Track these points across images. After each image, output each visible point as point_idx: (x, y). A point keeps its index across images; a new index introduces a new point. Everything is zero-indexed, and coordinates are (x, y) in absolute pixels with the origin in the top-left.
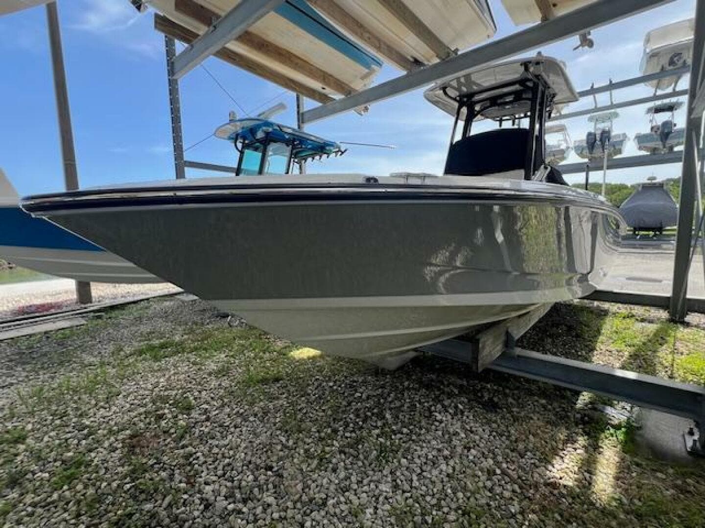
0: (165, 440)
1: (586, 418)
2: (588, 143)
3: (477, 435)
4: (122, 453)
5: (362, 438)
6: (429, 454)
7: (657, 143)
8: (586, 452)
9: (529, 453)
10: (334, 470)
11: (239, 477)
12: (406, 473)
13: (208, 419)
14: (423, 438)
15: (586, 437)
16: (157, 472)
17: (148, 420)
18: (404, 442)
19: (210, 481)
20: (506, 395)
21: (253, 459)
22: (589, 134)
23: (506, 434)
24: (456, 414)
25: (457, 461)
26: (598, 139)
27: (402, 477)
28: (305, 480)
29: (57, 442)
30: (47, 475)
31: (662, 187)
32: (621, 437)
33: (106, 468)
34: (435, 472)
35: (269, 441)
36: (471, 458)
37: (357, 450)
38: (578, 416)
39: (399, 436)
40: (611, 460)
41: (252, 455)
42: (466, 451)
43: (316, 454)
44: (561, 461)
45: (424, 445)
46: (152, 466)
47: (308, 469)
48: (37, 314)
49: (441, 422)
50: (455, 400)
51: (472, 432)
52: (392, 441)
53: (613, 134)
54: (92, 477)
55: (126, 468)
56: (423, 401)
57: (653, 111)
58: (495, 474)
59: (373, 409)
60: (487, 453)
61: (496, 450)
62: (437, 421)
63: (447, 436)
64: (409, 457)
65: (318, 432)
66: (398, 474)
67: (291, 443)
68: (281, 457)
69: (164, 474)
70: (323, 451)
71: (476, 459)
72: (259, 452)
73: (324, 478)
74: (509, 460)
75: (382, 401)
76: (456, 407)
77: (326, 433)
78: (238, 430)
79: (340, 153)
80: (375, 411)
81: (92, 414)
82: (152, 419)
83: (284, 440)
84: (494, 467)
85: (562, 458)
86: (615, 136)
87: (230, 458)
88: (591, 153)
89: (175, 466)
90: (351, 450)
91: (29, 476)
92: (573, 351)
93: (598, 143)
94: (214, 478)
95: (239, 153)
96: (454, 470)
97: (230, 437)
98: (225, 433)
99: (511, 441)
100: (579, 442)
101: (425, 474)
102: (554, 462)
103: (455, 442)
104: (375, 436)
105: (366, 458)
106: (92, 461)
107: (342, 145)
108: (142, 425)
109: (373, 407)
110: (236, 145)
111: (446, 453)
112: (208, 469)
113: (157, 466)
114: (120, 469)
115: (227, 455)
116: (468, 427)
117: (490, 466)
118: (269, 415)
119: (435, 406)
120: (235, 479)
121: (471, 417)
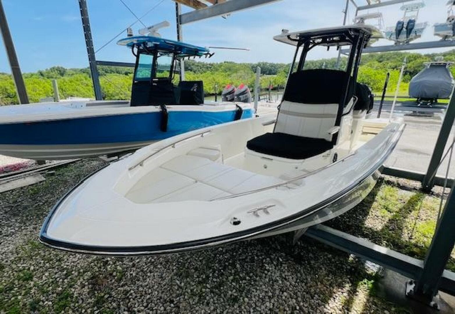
0: (111, 281)
1: (353, 269)
2: (396, 30)
3: (288, 281)
4: (89, 288)
5: (223, 282)
6: (260, 295)
7: (449, 31)
8: (349, 295)
9: (316, 296)
10: (208, 304)
11: (156, 308)
12: (247, 307)
13: (134, 265)
14: (257, 283)
15: (350, 284)
16: (110, 303)
17: (99, 265)
18: (247, 285)
19: (140, 310)
20: (308, 252)
21: (163, 296)
22: (399, 23)
23: (305, 281)
24: (277, 265)
25: (276, 300)
26: (405, 26)
27: (245, 310)
28: (192, 310)
29: (51, 280)
30: (50, 303)
31: (445, 66)
32: (370, 286)
33: (82, 299)
34: (263, 307)
35: (171, 283)
36: (284, 298)
37: (220, 291)
38: (349, 267)
39: (244, 281)
40: (362, 301)
41: (162, 293)
42: (281, 293)
43: (197, 293)
44: (333, 301)
45: (258, 288)
46: (107, 299)
47: (194, 303)
48: (12, 173)
49: (268, 271)
50: (277, 254)
51: (285, 279)
52: (240, 285)
53: (417, 23)
54: (76, 306)
55: (93, 299)
56: (259, 254)
57: (453, 3)
58: (296, 309)
59: (229, 260)
60: (292, 295)
61: (298, 293)
62: (266, 270)
63: (271, 282)
64: (249, 296)
65: (198, 277)
66: (243, 307)
67: (183, 284)
68: (178, 294)
69: (114, 305)
70: (201, 291)
71: (286, 298)
72: (166, 291)
73: (202, 309)
74: (304, 300)
75: (235, 254)
76: (278, 260)
77: (202, 278)
78: (152, 274)
79: (209, 56)
80: (230, 262)
81: (66, 260)
82: (102, 264)
83: (178, 282)
84: (296, 304)
85: (334, 298)
86: (418, 24)
87: (149, 294)
88: (397, 38)
89: (120, 299)
90: (217, 290)
91: (41, 303)
92: (354, 215)
93: (404, 30)
94: (142, 308)
95: (135, 58)
96: (273, 306)
97: (148, 280)
98: (145, 277)
99: (307, 287)
100: (346, 288)
101: (257, 308)
102: (330, 302)
103: (276, 287)
104: (230, 281)
105: (225, 296)
106: (73, 294)
107: (210, 49)
108: (96, 269)
109: (229, 258)
110: (133, 52)
111: (270, 294)
112: (138, 302)
113: (110, 299)
114: (90, 300)
115: (147, 292)
116: (283, 275)
117: (294, 304)
118: (169, 263)
119: (266, 259)
120: (154, 308)
121: (286, 268)
